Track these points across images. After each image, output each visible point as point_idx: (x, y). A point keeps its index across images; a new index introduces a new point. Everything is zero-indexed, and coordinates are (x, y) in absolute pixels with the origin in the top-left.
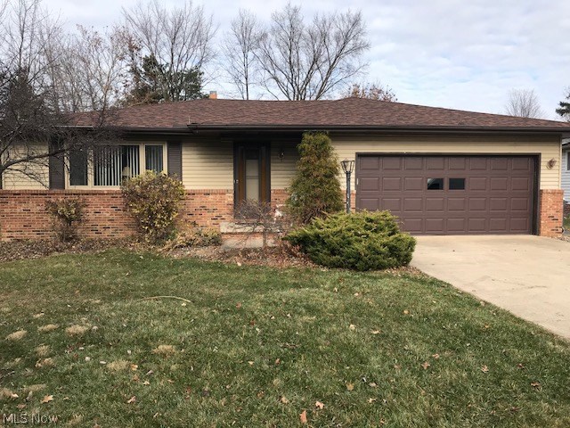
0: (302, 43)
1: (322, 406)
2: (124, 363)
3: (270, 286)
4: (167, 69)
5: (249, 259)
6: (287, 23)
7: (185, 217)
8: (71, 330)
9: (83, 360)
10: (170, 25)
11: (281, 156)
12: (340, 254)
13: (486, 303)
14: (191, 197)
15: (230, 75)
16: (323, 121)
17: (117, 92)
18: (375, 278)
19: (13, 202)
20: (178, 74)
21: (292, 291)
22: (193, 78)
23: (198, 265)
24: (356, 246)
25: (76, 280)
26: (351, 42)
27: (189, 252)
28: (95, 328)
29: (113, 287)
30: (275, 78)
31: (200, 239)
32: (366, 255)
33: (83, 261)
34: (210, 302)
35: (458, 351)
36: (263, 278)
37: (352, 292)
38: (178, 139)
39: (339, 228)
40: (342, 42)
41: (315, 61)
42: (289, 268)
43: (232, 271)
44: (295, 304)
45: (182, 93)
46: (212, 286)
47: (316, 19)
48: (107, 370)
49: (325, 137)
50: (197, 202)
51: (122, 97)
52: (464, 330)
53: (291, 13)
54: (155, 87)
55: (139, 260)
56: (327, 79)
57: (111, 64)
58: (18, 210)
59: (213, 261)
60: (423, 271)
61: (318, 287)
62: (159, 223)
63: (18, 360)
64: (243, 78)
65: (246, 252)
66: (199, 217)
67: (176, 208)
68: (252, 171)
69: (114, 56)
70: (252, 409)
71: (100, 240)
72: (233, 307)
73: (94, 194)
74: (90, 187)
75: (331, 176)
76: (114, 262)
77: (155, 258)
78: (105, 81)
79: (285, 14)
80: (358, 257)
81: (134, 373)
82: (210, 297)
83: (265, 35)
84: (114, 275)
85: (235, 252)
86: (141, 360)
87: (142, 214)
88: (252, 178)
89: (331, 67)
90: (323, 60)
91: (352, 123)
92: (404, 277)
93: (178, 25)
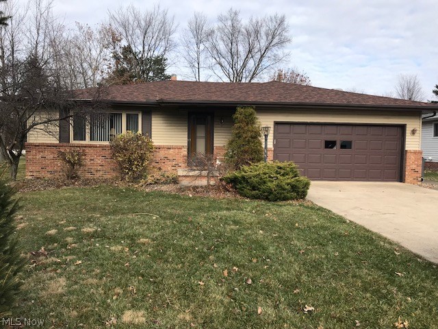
0: (240, 38)
1: (237, 269)
2: (120, 248)
3: (210, 209)
4: (140, 56)
5: (197, 192)
6: (229, 23)
7: (154, 164)
8: (85, 230)
9: (95, 246)
10: (143, 23)
11: (221, 123)
12: (258, 189)
13: (350, 221)
14: (157, 150)
15: (186, 61)
16: (251, 99)
17: (102, 72)
18: (281, 206)
19: (34, 151)
20: (148, 59)
21: (225, 212)
22: (159, 63)
23: (163, 196)
24: (269, 184)
25: (81, 203)
26: (277, 38)
27: (156, 188)
28: (99, 229)
29: (107, 208)
30: (220, 64)
31: (164, 179)
32: (275, 191)
33: (84, 192)
34: (171, 217)
35: (324, 245)
36: (206, 204)
37: (264, 213)
38: (149, 110)
39: (258, 173)
40: (270, 37)
41: (250, 51)
42: (224, 199)
43: (185, 199)
44: (226, 219)
45: (151, 74)
46: (172, 208)
47: (251, 20)
48: (110, 250)
49: (252, 110)
50: (161, 154)
51: (106, 76)
52: (331, 235)
53: (232, 15)
54: (131, 69)
55: (123, 192)
56: (258, 65)
57: (98, 52)
58: (38, 157)
59: (173, 193)
60: (315, 203)
61: (242, 210)
62: (136, 168)
63: (56, 244)
64: (196, 64)
65: (195, 188)
66: (163, 164)
67: (147, 157)
68: (201, 133)
69: (101, 45)
70: (197, 270)
71: (94, 179)
72: (186, 220)
73: (90, 147)
74: (87, 142)
75: (255, 137)
76: (105, 193)
77: (133, 191)
78: (94, 63)
79: (228, 16)
80: (270, 192)
81: (126, 252)
82: (171, 214)
83: (213, 32)
84: (106, 201)
85: (188, 188)
86: (130, 246)
87: (124, 161)
88: (201, 137)
89: (262, 56)
90: (256, 50)
91: (271, 100)
92: (300, 205)
93: (149, 24)
